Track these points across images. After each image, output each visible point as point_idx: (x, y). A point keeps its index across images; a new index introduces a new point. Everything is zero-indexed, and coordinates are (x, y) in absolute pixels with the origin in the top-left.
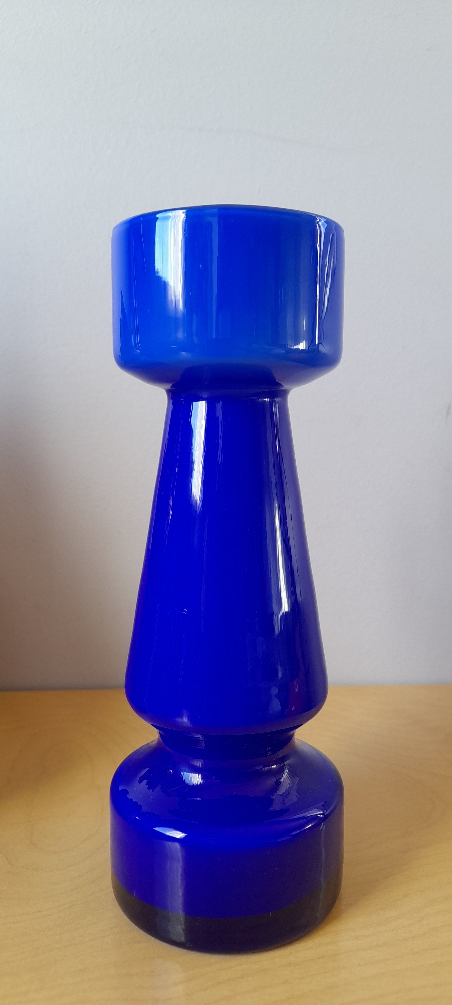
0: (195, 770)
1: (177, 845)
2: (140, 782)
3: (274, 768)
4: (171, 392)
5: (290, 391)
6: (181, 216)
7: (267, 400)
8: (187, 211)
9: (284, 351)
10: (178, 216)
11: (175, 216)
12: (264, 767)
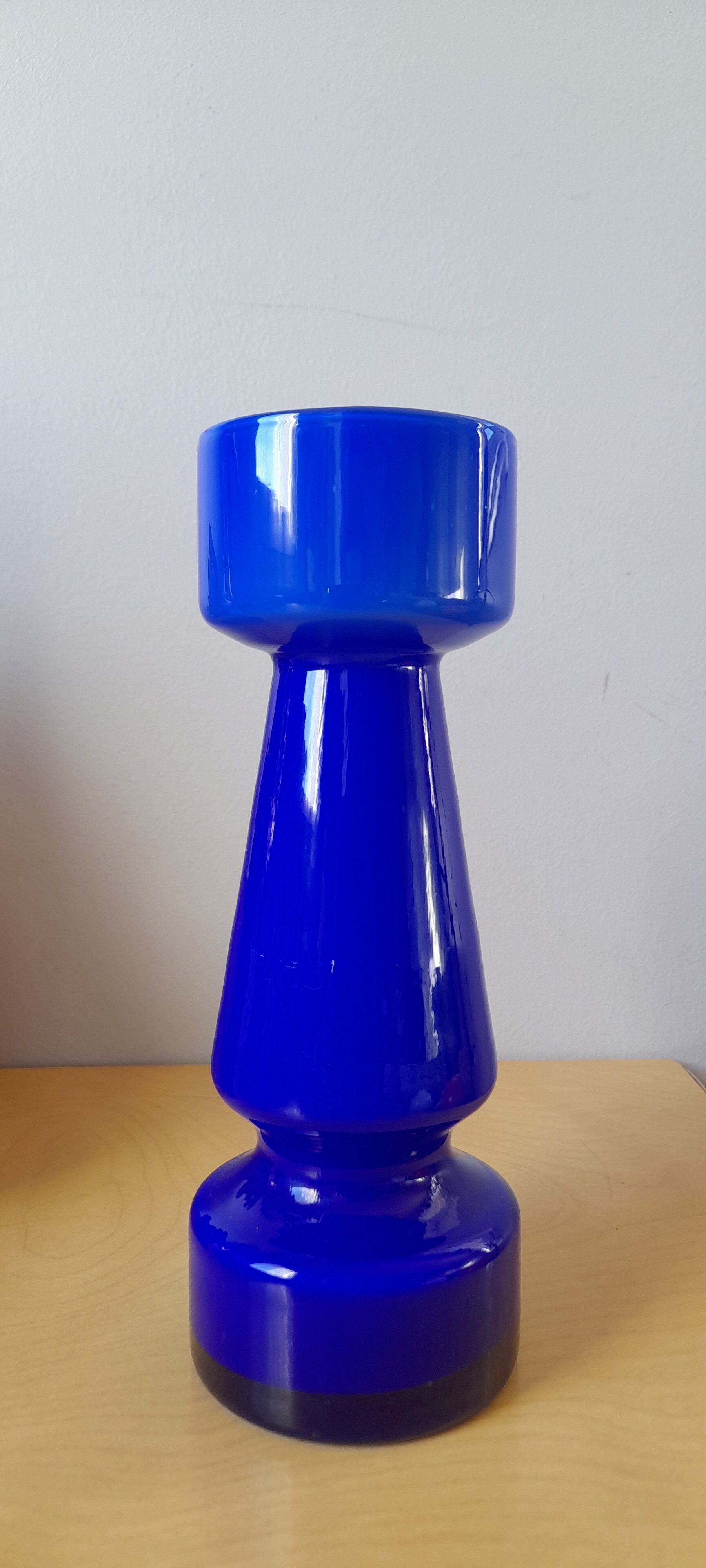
0: (310, 1184)
1: (283, 1289)
2: (238, 1196)
3: (420, 1183)
4: (278, 658)
5: (442, 657)
6: (291, 422)
7: (410, 668)
8: (300, 415)
9: (435, 603)
10: (286, 422)
11: (283, 422)
12: (406, 1179)
